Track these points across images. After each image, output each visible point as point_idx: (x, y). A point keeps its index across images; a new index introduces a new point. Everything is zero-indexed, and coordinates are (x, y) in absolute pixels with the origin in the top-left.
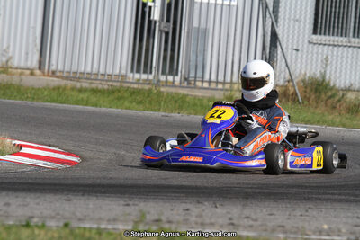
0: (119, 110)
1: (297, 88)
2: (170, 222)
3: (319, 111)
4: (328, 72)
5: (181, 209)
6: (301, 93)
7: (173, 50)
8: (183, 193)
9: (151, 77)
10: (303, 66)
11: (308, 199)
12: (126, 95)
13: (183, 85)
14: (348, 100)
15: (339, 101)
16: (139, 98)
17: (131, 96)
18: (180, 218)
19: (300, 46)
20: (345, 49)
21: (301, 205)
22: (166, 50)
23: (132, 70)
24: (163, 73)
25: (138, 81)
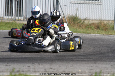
0: (2, 30)
1: (66, 20)
2: (23, 71)
3: (75, 28)
4: (77, 13)
5: (27, 66)
6: (68, 22)
7: (20, 7)
8: (27, 60)
9: (13, 17)
10: (68, 12)
11: (73, 61)
12: (4, 24)
13: (24, 20)
14: (85, 23)
15: (82, 24)
16: (8, 26)
17: (6, 25)
18: (27, 70)
19: (67, 4)
20: (83, 5)
21: (71, 63)
22: (17, 7)
23: (5, 15)
24: (17, 16)
25: (8, 19)
